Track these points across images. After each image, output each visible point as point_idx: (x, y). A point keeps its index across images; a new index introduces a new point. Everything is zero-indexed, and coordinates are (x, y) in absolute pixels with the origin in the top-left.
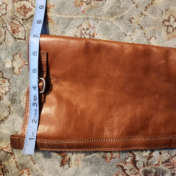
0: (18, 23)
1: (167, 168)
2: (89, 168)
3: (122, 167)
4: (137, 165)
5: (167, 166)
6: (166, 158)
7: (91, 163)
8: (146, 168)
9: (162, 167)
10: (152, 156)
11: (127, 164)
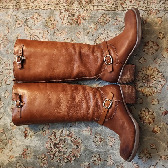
0: (7, 78)
1: (68, 138)
2: (36, 139)
3: (50, 138)
4: (56, 137)
5: (69, 137)
6: (68, 134)
7: (37, 136)
8: (60, 138)
9: (66, 137)
10: (62, 133)
11: (52, 137)
